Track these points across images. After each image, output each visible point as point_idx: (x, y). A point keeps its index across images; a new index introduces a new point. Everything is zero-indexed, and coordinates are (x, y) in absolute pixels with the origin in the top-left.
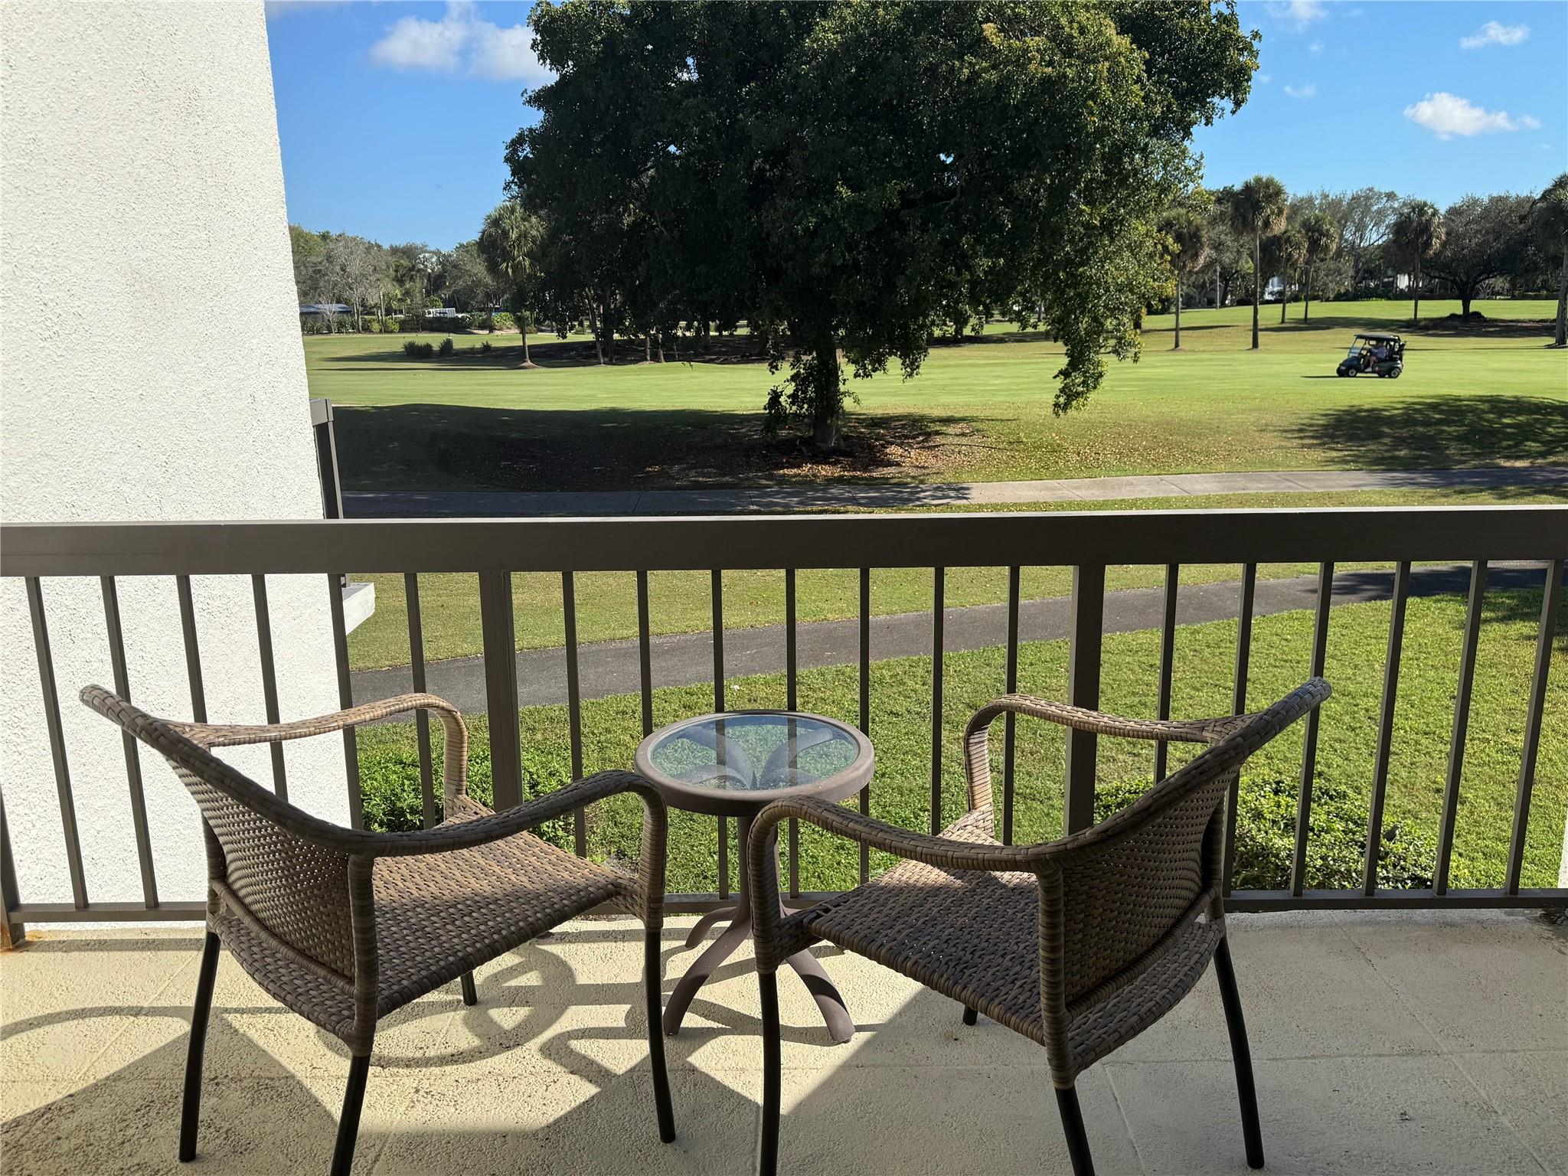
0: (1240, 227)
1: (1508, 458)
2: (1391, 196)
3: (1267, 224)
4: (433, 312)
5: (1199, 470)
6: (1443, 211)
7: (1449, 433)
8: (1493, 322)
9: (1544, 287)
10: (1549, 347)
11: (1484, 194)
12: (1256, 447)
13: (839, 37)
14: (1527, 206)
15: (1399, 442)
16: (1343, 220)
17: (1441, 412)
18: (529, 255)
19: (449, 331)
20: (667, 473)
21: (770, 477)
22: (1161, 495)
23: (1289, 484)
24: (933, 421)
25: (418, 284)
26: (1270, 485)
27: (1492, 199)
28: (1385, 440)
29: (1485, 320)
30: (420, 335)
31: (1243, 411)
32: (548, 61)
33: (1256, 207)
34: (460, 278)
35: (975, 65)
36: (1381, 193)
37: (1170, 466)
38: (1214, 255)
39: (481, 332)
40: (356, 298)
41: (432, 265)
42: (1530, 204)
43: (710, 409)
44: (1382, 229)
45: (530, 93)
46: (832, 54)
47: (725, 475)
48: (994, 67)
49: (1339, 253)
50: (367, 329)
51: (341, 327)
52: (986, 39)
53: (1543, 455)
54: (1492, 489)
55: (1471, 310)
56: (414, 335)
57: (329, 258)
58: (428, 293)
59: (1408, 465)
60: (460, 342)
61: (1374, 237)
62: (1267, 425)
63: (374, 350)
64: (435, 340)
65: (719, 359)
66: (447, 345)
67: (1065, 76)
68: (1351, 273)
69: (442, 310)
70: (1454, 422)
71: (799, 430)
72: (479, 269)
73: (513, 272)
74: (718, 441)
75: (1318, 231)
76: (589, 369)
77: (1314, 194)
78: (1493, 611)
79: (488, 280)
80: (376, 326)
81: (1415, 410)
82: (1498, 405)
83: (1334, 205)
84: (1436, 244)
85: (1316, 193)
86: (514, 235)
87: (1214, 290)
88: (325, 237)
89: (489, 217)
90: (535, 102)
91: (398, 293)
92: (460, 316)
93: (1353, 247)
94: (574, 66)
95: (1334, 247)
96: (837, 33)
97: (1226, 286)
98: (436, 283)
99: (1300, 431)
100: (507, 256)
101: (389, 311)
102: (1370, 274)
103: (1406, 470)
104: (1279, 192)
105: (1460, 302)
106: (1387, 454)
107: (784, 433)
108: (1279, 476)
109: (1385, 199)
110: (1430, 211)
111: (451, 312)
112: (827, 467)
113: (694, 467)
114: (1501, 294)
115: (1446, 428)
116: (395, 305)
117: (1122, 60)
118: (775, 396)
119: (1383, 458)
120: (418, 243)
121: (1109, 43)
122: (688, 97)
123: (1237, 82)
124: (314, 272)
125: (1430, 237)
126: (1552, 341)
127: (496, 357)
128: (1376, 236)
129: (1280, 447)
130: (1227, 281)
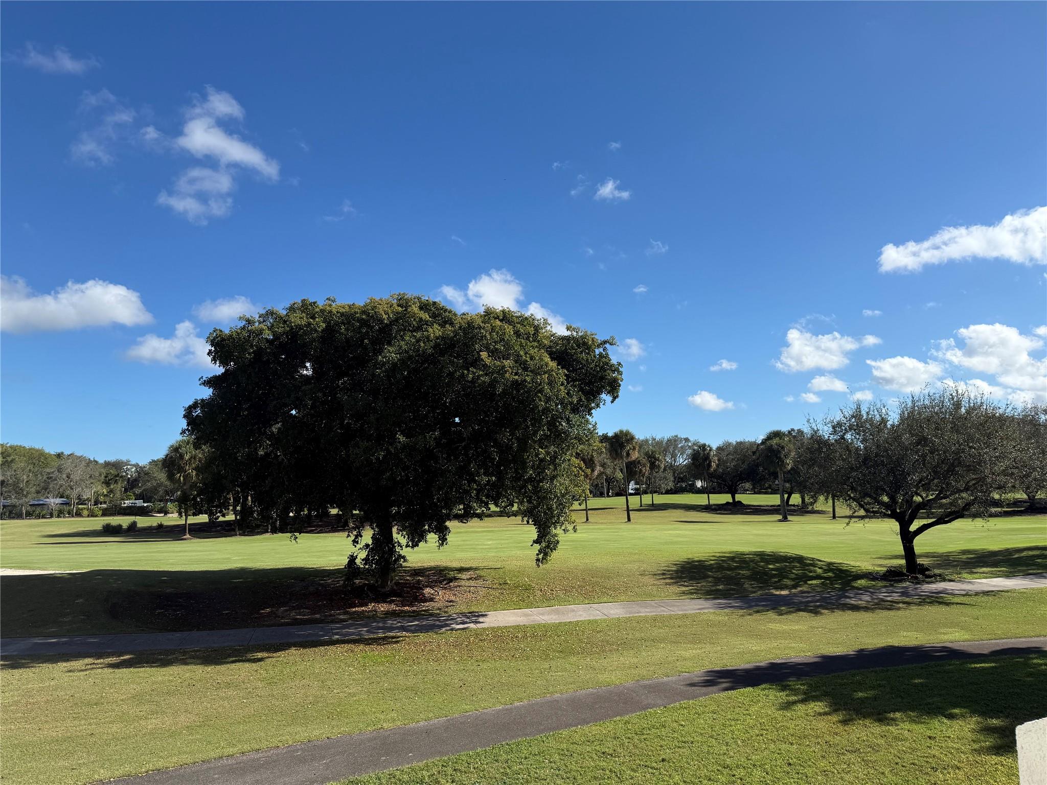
0: (615, 456)
1: (776, 588)
2: (687, 440)
3: (628, 454)
4: (127, 503)
5: (611, 600)
6: (714, 448)
7: (743, 575)
8: (748, 506)
9: (770, 487)
10: (780, 521)
11: (734, 439)
12: (641, 585)
13: (398, 356)
14: (755, 447)
15: (717, 581)
16: (666, 450)
17: (736, 562)
18: (195, 469)
19: (136, 515)
20: (274, 613)
21: (346, 613)
22: (592, 618)
23: (663, 608)
24: (452, 569)
25: (119, 485)
26: (652, 610)
27: (737, 443)
28: (710, 580)
29: (744, 505)
30: (115, 518)
31: (631, 562)
32: (218, 362)
33: (622, 446)
34: (149, 481)
35: (476, 372)
36: (682, 439)
37: (594, 598)
38: (602, 470)
39: (158, 515)
40: (74, 494)
41: (132, 473)
42: (756, 446)
43: (308, 566)
44: (685, 456)
45: (204, 379)
46: (394, 365)
47: (315, 614)
48: (486, 374)
49: (665, 470)
50: (79, 514)
51: (60, 514)
52: (482, 360)
53: (795, 587)
54: (773, 609)
55: (736, 500)
56: (111, 518)
57: (60, 470)
58: (126, 490)
59: (725, 595)
60: (142, 522)
61: (681, 460)
62: (644, 571)
63: (81, 529)
64: (124, 521)
65: (317, 529)
66: (133, 525)
67: (525, 381)
68: (672, 479)
69: (133, 501)
70: (744, 568)
71: (366, 579)
72: (162, 476)
73: (184, 480)
74: (311, 589)
75: (653, 458)
76: (229, 539)
77: (648, 438)
78: (795, 695)
79: (168, 483)
80: (85, 513)
81: (722, 560)
82: (763, 557)
83: (659, 443)
84: (714, 465)
85: (648, 437)
86: (187, 457)
87: (603, 487)
88: (59, 456)
89: (172, 446)
90: (207, 384)
91: (105, 492)
92: (145, 505)
93: (671, 466)
94: (235, 365)
95: (663, 466)
96: (397, 354)
97: (609, 485)
98: (132, 484)
99: (663, 574)
100: (181, 469)
101: (96, 503)
102: (682, 480)
103: (725, 598)
104: (632, 438)
105: (730, 495)
106: (714, 588)
107: (357, 581)
108: (656, 603)
109: (684, 442)
110: (708, 449)
111: (140, 503)
112: (385, 605)
113: (294, 608)
114: (748, 491)
115: (741, 572)
116: (102, 499)
117: (554, 374)
118: (352, 559)
119: (712, 591)
120: (124, 459)
121: (547, 364)
122: (305, 385)
123: (613, 388)
124: (48, 478)
125: (710, 462)
126: (780, 517)
127: (167, 532)
128: (682, 460)
129: (654, 585)
130: (609, 483)
